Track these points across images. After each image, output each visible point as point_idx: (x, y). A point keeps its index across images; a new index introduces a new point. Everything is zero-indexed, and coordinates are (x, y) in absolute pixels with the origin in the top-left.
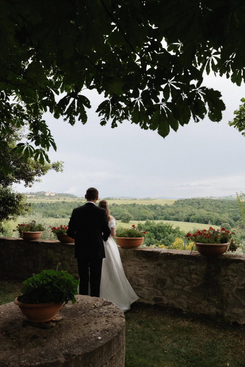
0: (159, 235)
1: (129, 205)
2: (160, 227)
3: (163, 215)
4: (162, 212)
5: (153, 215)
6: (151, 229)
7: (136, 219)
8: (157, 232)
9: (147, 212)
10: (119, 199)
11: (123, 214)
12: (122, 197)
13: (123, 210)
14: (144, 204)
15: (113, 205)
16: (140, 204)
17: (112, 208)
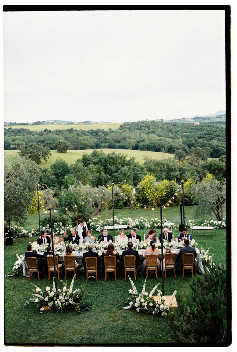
0: (111, 169)
1: (65, 130)
2: (112, 158)
3: (106, 143)
4: (105, 139)
5: (94, 143)
6: (101, 161)
7: (74, 147)
8: (108, 165)
9: (87, 139)
10: (52, 123)
11: (59, 142)
12: (56, 121)
13: (58, 137)
14: (83, 129)
15: (45, 130)
16: (78, 129)
17: (44, 135)
